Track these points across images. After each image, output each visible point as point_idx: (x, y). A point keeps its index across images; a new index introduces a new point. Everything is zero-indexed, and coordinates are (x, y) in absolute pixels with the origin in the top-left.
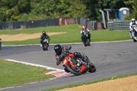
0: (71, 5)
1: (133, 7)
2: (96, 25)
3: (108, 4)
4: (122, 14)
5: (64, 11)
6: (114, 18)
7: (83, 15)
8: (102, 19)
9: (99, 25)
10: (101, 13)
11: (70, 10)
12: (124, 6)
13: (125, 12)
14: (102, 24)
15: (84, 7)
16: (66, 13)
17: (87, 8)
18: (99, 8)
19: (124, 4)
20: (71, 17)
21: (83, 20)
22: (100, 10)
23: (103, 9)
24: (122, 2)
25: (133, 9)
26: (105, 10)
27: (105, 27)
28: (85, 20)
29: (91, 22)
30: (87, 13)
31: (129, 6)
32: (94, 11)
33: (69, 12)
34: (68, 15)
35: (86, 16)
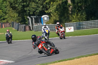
0: (7, 13)
1: (52, 15)
2: (25, 27)
3: (34, 13)
4: (44, 20)
5: (2, 18)
6: (38, 22)
7: (16, 21)
8: (29, 23)
9: (27, 28)
10: (28, 19)
11: (6, 17)
12: (45, 14)
13: (46, 19)
14: (30, 27)
15: (16, 15)
16: (4, 19)
17: (18, 16)
18: (27, 15)
19: (45, 13)
20: (7, 22)
21: (16, 25)
22: (28, 17)
23: (30, 16)
24: (44, 11)
25: (52, 16)
26: (32, 17)
27: (31, 29)
28: (17, 24)
29: (22, 25)
30: (19, 19)
31: (49, 14)
32: (23, 18)
33: (6, 19)
34: (5, 21)
35: (18, 21)
